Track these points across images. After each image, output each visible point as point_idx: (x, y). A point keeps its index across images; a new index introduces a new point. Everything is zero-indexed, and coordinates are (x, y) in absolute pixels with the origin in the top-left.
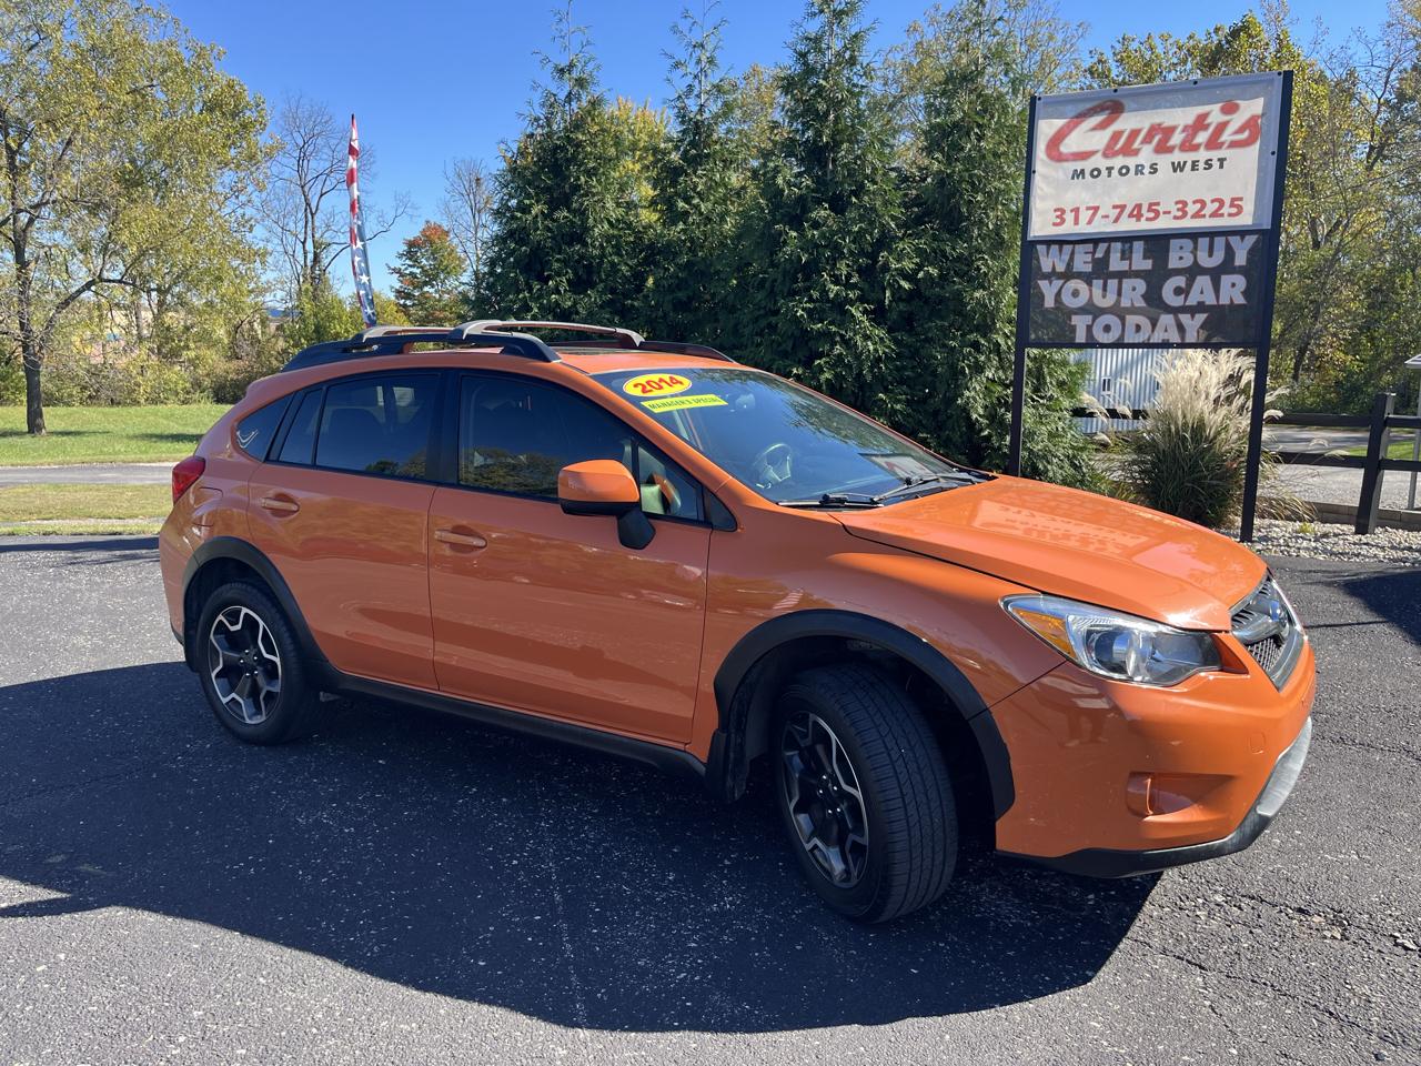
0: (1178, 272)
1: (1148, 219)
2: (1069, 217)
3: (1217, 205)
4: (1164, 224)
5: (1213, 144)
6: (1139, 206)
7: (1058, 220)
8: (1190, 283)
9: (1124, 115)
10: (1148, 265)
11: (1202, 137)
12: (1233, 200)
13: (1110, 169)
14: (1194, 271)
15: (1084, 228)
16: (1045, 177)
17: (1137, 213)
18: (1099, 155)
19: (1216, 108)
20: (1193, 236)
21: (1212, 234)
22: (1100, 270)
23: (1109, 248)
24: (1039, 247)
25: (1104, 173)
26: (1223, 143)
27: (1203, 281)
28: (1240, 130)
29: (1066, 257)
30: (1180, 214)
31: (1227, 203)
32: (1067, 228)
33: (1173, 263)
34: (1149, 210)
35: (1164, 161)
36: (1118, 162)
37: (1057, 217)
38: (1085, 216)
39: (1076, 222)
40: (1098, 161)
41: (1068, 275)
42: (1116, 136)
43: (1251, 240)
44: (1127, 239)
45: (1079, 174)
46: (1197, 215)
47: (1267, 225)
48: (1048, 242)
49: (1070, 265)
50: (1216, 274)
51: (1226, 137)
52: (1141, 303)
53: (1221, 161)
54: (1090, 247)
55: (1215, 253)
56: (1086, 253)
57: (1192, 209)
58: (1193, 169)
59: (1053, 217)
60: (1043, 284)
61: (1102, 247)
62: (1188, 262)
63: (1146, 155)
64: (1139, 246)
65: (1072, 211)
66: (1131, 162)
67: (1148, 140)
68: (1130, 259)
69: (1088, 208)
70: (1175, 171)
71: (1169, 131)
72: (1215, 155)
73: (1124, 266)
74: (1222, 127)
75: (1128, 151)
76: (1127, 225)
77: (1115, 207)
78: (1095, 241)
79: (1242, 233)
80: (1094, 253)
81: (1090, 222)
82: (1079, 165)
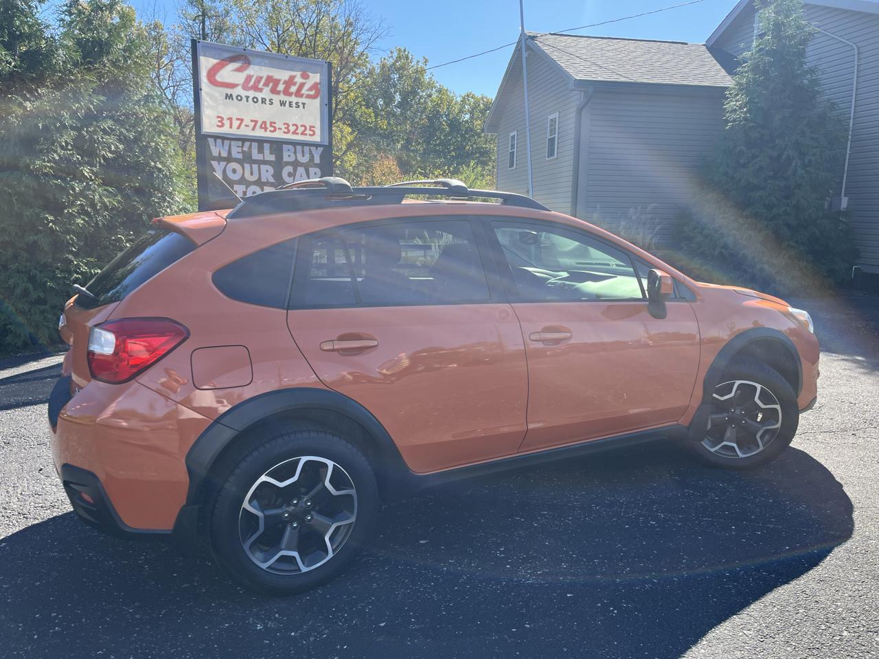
0: (288, 163)
1: (271, 131)
2: (227, 123)
3: (303, 128)
4: (278, 135)
5: (298, 94)
6: (264, 123)
7: (220, 124)
8: (295, 170)
9: (251, 66)
10: (272, 158)
11: (293, 89)
12: (311, 127)
13: (247, 97)
14: (296, 164)
15: (234, 131)
16: (207, 93)
17: (264, 126)
18: (240, 88)
19: (298, 74)
20: (294, 144)
21: (303, 144)
22: (247, 159)
23: (251, 145)
24: (209, 139)
25: (244, 99)
26: (303, 95)
27: (301, 170)
28: (310, 89)
29: (227, 148)
30: (286, 131)
31: (308, 128)
32: (226, 130)
33: (286, 159)
34: (271, 126)
35: (277, 99)
36: (252, 94)
37: (219, 121)
38: (236, 123)
39: (231, 127)
40: (239, 91)
41: (229, 159)
42: (249, 78)
43: (320, 149)
44: (261, 142)
45: (229, 97)
46: (295, 133)
47: (327, 143)
48: (216, 137)
49: (229, 152)
50: (306, 167)
51: (304, 91)
52: (272, 180)
53: (304, 104)
54: (240, 143)
55: (305, 155)
56: (238, 147)
57: (292, 129)
58: (290, 106)
59: (216, 121)
60: (214, 163)
61: (247, 144)
62: (292, 159)
63: (266, 93)
64: (267, 146)
65: (228, 119)
66: (260, 96)
67: (266, 84)
68: (263, 153)
69: (238, 119)
70: (281, 105)
71: (277, 82)
72: (301, 100)
73: (260, 157)
74: (302, 85)
75: (256, 88)
76: (259, 133)
77: (252, 121)
78: (243, 140)
79: (316, 145)
80: (242, 146)
81: (239, 127)
82: (229, 91)
